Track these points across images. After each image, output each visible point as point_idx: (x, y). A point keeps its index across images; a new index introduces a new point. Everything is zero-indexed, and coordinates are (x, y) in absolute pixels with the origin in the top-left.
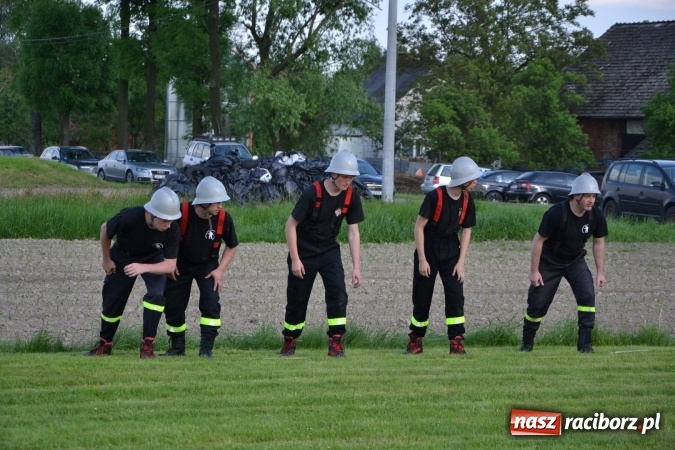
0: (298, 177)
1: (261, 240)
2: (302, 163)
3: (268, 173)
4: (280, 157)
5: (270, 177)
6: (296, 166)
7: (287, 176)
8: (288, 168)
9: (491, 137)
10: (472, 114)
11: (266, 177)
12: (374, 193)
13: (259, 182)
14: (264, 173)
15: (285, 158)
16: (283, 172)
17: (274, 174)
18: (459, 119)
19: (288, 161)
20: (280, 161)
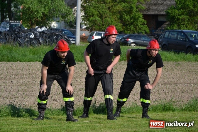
0: (44, 36)
1: (37, 61)
2: (45, 31)
3: (33, 35)
4: (37, 28)
5: (34, 36)
6: (43, 32)
7: (40, 36)
8: (40, 32)
9: (112, 21)
10: (104, 13)
11: (32, 36)
12: (72, 42)
13: (30, 38)
14: (31, 34)
15: (39, 29)
16: (38, 34)
17: (35, 35)
18: (99, 15)
19: (40, 30)
20: (37, 30)
